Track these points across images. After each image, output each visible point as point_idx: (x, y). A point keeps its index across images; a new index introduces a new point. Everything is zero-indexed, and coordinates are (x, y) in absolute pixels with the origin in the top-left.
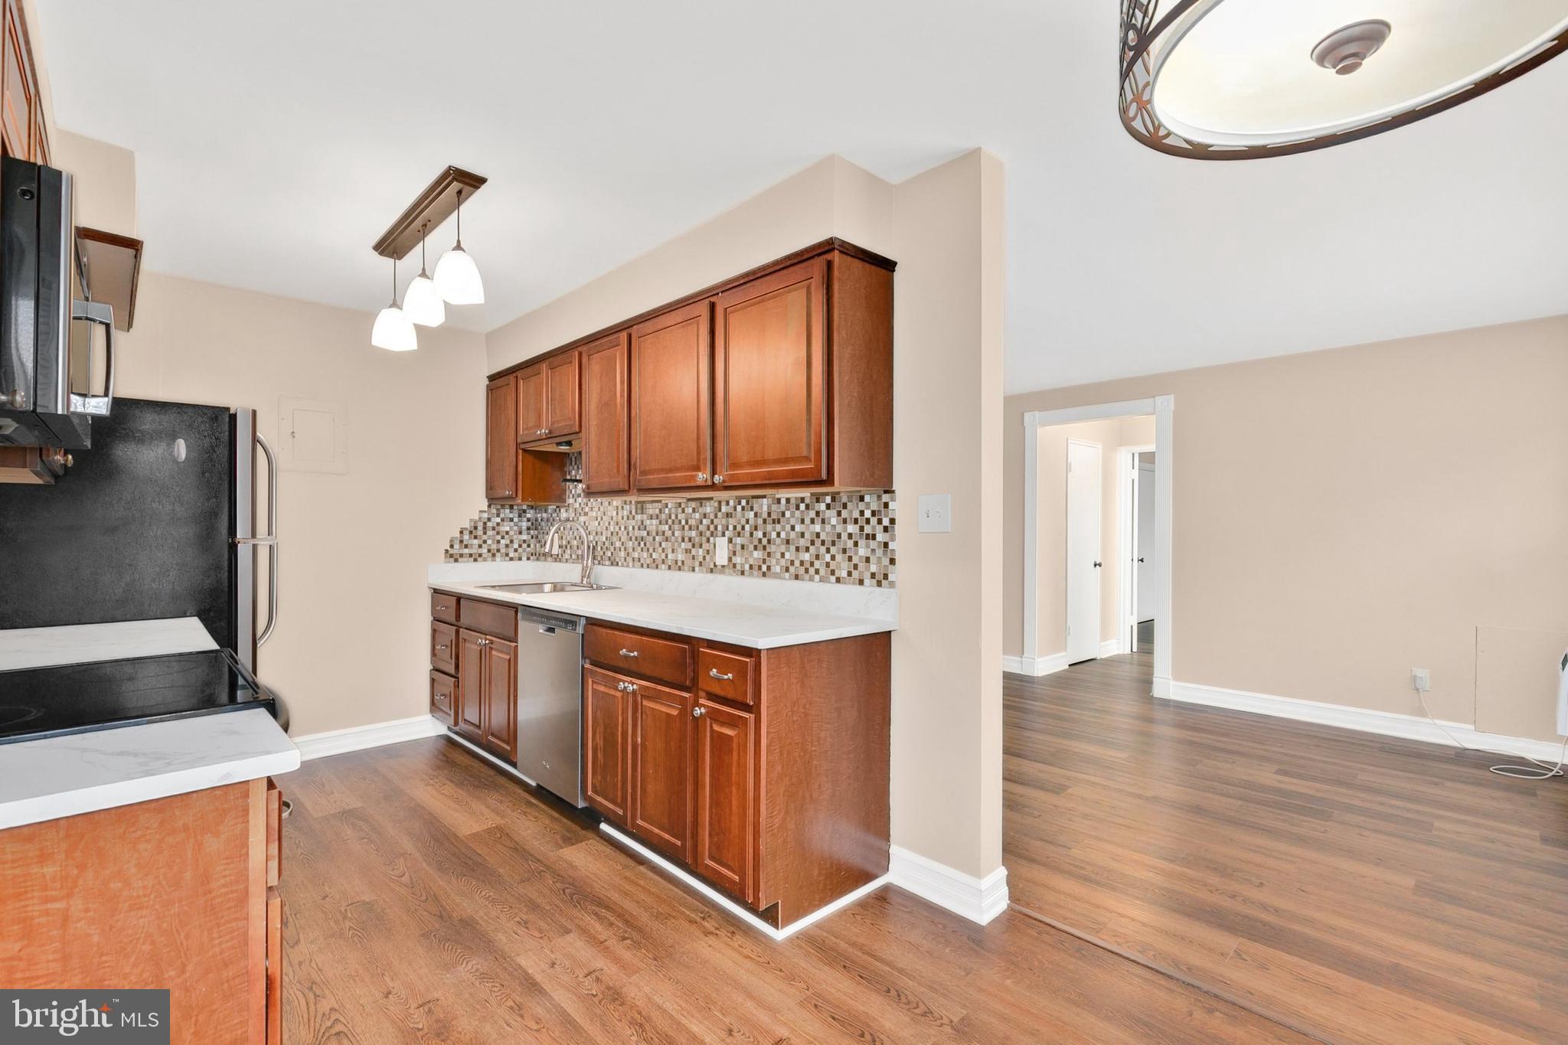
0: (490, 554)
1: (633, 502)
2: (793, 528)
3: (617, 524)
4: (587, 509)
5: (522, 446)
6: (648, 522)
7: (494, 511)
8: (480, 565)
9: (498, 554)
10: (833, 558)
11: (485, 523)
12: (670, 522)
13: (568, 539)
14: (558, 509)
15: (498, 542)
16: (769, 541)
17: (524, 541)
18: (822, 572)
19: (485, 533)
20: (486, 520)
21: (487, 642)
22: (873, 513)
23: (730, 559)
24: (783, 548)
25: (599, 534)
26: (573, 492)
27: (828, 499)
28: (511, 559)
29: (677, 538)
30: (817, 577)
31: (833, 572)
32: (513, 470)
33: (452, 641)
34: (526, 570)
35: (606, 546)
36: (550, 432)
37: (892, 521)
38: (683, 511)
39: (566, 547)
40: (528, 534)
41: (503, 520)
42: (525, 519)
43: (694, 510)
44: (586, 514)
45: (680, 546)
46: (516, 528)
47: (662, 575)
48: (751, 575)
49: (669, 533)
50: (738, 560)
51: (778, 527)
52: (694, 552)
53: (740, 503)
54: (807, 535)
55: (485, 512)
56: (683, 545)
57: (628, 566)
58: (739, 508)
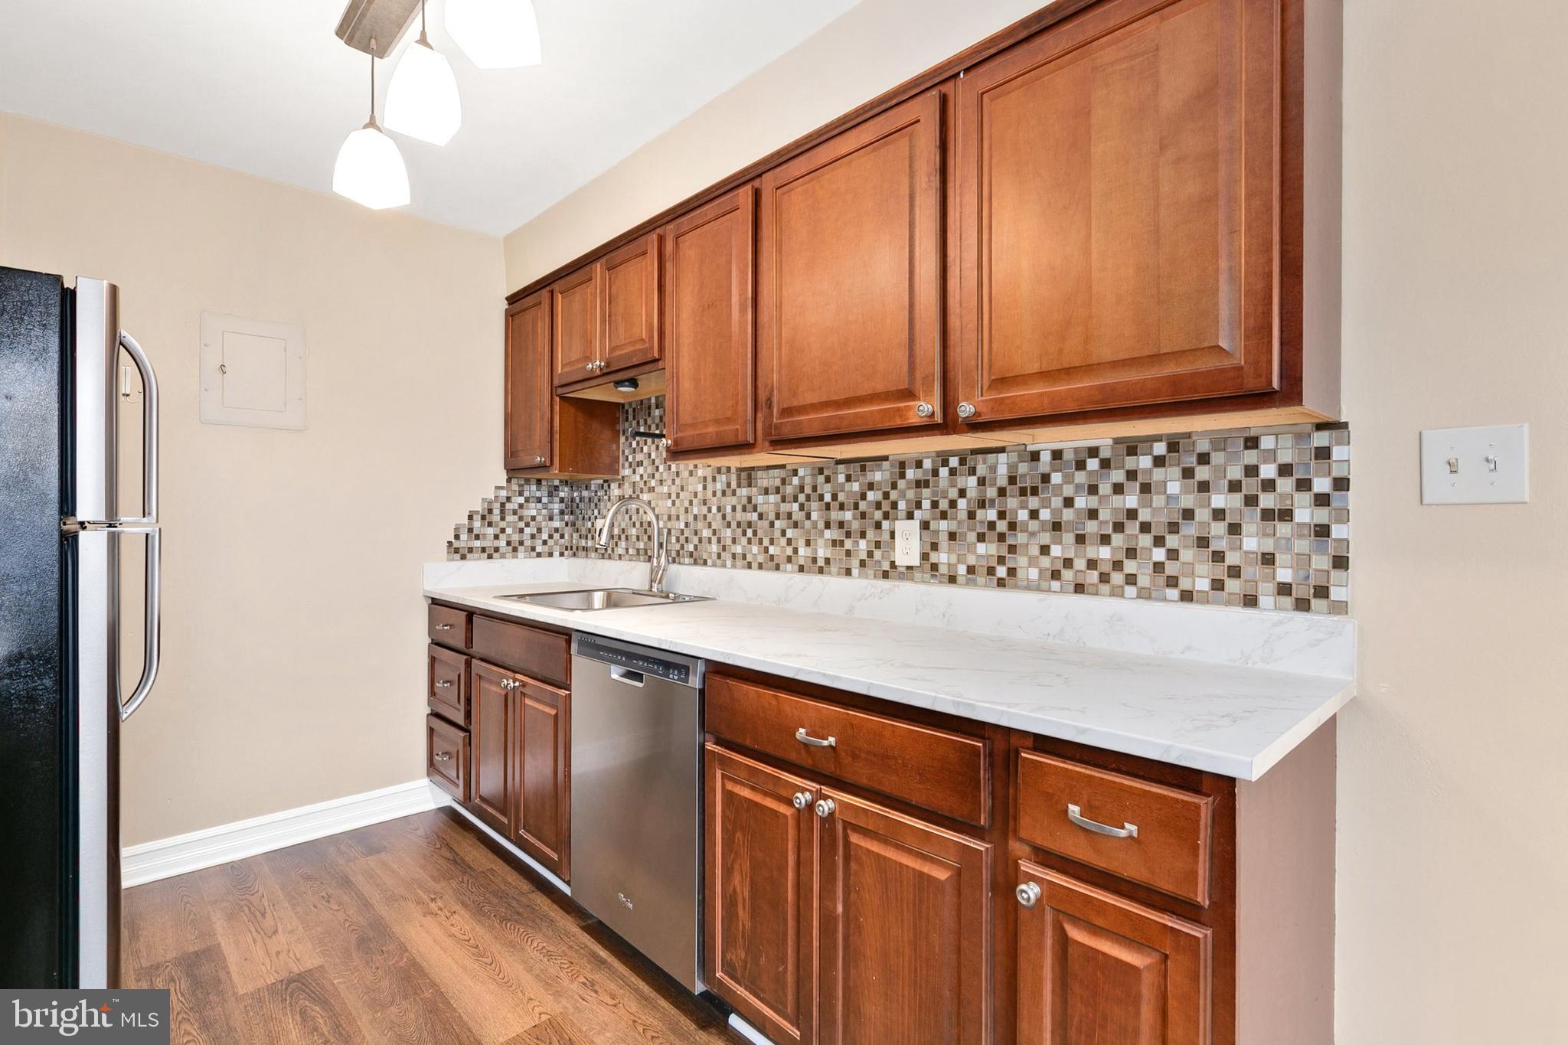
0: (510, 548)
1: (733, 470)
2: (1069, 502)
3: (705, 504)
4: (653, 483)
5: (560, 391)
6: (760, 499)
7: (516, 488)
8: (496, 563)
9: (521, 548)
10: (1173, 554)
11: (503, 505)
12: (802, 498)
13: (623, 526)
14: (606, 485)
15: (521, 531)
16: (1012, 526)
17: (557, 530)
18: (1144, 581)
19: (503, 519)
20: (505, 500)
21: (517, 684)
22: (1285, 470)
23: (925, 557)
24: (1045, 538)
25: (673, 518)
26: (630, 458)
27: (1160, 448)
28: (539, 555)
29: (815, 523)
30: (1131, 591)
31: (1172, 582)
32: (547, 426)
33: (459, 676)
34: (559, 572)
35: (685, 535)
36: (608, 365)
37: (1342, 484)
38: (828, 480)
39: (620, 538)
40: (562, 520)
41: (527, 500)
42: (557, 499)
43: (849, 478)
44: (652, 490)
45: (822, 535)
46: (544, 512)
47: (787, 580)
48: (970, 583)
49: (798, 516)
50: (942, 557)
51: (1033, 502)
52: (848, 544)
53: (945, 463)
54: (1104, 515)
55: (502, 488)
56: (828, 534)
57: (724, 566)
58: (944, 472)
